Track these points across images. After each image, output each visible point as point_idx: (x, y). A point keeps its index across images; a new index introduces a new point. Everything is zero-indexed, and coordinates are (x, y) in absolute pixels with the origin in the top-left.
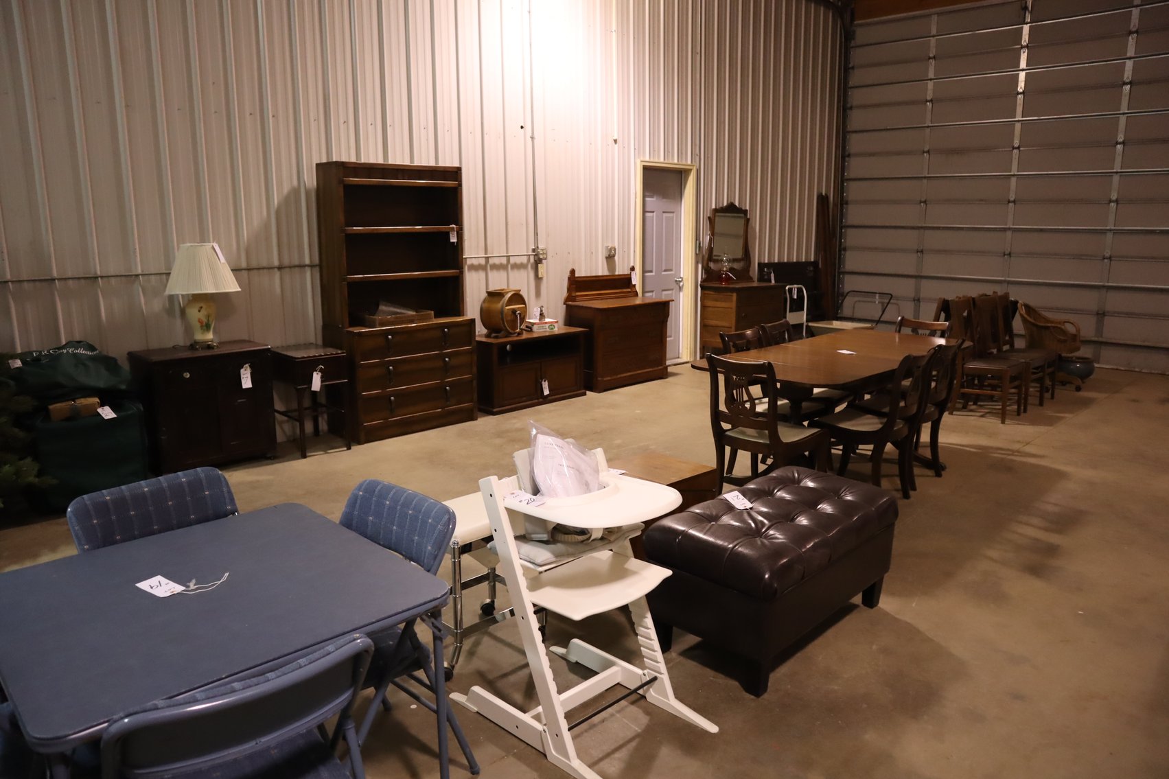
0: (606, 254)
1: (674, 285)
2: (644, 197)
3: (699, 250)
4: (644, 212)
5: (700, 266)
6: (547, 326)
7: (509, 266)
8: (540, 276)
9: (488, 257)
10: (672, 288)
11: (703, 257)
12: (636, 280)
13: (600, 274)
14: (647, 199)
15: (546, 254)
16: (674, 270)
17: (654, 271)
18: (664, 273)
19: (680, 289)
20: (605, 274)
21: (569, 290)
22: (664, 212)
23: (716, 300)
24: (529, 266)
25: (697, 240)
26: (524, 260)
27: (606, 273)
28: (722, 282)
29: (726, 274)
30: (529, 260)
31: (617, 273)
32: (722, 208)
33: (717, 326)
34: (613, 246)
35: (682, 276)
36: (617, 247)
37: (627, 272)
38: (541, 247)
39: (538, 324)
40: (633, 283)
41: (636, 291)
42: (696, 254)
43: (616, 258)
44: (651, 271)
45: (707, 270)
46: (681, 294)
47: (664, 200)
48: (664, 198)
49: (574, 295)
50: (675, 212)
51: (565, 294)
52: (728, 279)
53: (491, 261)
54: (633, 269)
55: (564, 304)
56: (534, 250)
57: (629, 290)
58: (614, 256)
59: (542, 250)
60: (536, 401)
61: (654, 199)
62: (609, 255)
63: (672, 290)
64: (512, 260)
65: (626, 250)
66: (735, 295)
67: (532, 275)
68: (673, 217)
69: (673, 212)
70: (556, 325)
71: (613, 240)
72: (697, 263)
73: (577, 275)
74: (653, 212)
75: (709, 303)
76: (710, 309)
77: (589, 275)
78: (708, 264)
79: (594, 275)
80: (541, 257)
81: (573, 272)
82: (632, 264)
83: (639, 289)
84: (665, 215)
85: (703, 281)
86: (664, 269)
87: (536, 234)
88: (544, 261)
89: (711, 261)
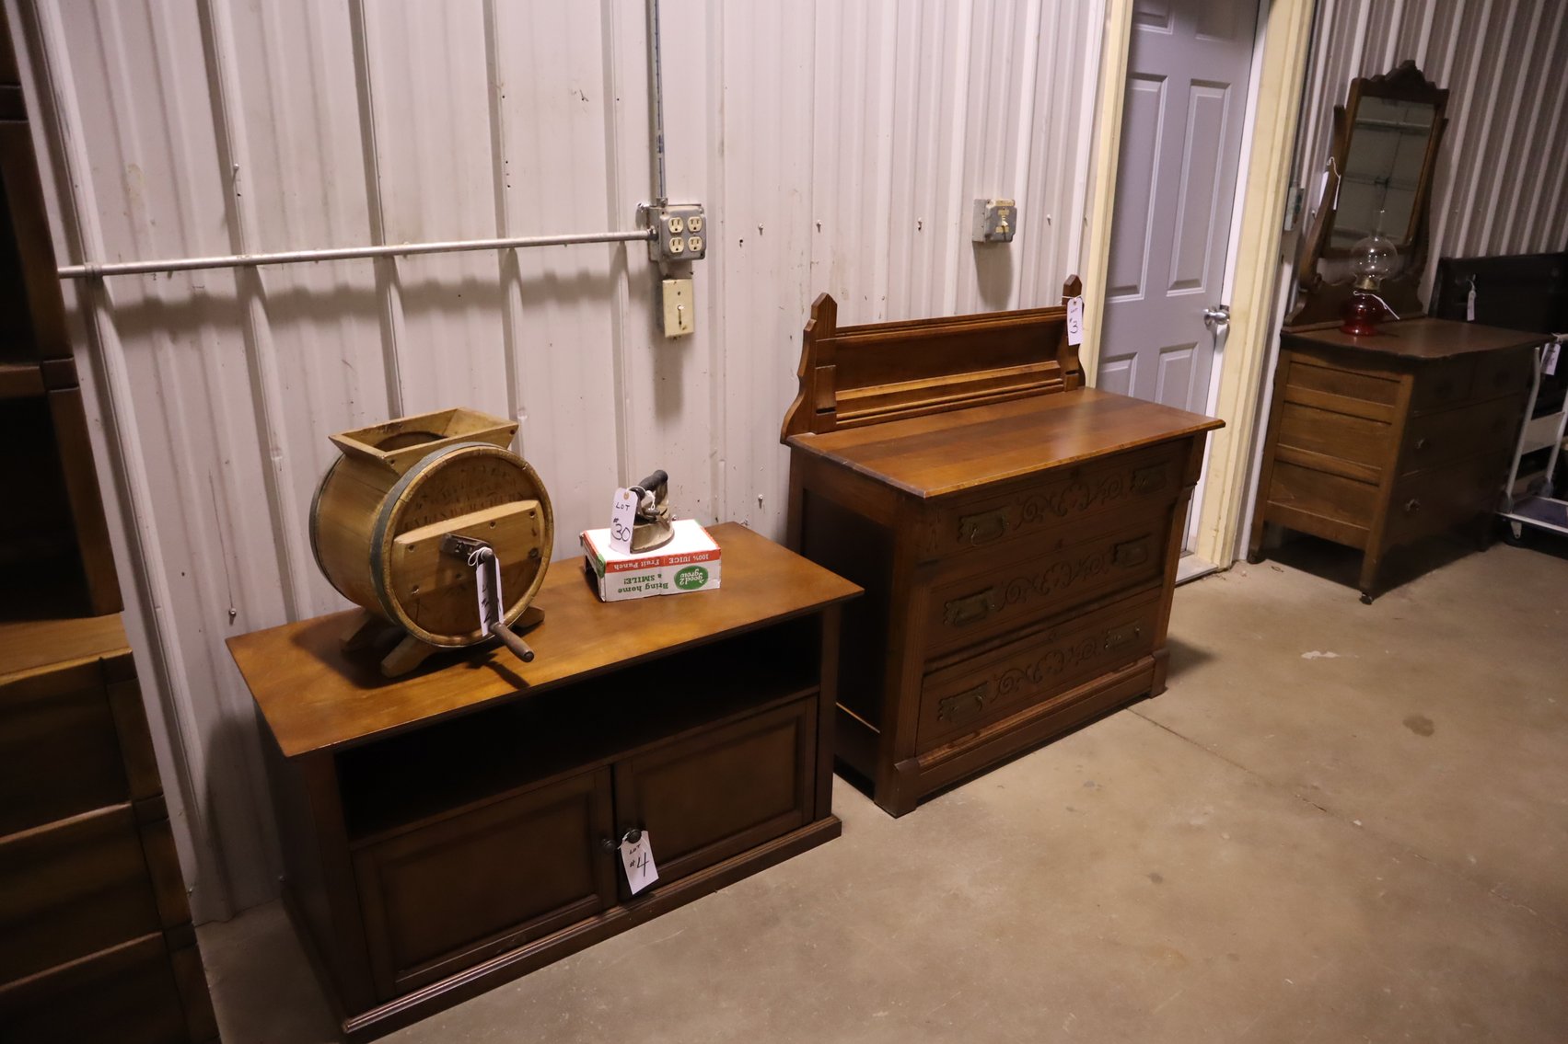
0: (974, 230)
1: (1198, 331)
2: (1137, 17)
3: (1295, 220)
4: (1132, 75)
5: (1287, 271)
6: (669, 573)
7: (515, 293)
8: (671, 329)
9: (389, 256)
10: (1191, 341)
11: (1301, 239)
12: (1082, 331)
13: (948, 311)
14: (1145, 28)
15: (700, 233)
16: (1204, 282)
17: (1142, 288)
18: (1171, 293)
19: (1218, 342)
20: (969, 311)
21: (808, 380)
22: (1195, 82)
23: (1333, 388)
24: (623, 287)
25: (1290, 186)
26: (599, 261)
27: (973, 305)
28: (1351, 324)
29: (1370, 302)
30: (621, 260)
31: (1013, 306)
32: (1380, 78)
33: (1326, 472)
34: (1007, 200)
35: (1225, 302)
36: (1019, 206)
37: (1050, 299)
38: (678, 199)
39: (624, 566)
40: (1072, 341)
41: (1081, 371)
42: (1284, 232)
43: (1015, 245)
44: (1133, 289)
45: (1307, 286)
46: (1218, 359)
47: (1199, 37)
48: (1202, 29)
49: (825, 403)
50: (1229, 84)
51: (789, 394)
52: (1374, 318)
53: (407, 272)
54: (1074, 288)
55: (784, 441)
56: (646, 216)
57: (1054, 365)
58: (1007, 239)
59: (683, 216)
60: (591, 922)
61: (1168, 31)
62: (987, 236)
63: (1192, 346)
64: (530, 264)
65: (1054, 215)
66: (1407, 381)
67: (636, 322)
68: (1223, 100)
69: (1224, 86)
70: (714, 568)
71: (1006, 181)
72: (1281, 260)
73: (845, 319)
74: (1160, 79)
75: (1304, 394)
76: (1309, 413)
77: (901, 317)
78: (1314, 265)
79: (923, 315)
80: (676, 247)
81: (826, 308)
82: (1071, 270)
83: (1087, 359)
84: (1198, 92)
85: (1294, 320)
86: (1174, 278)
87: (656, 144)
88: (697, 266)
89: (1322, 255)
